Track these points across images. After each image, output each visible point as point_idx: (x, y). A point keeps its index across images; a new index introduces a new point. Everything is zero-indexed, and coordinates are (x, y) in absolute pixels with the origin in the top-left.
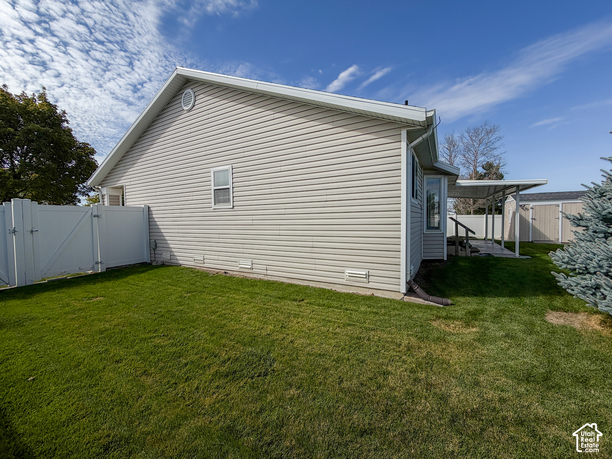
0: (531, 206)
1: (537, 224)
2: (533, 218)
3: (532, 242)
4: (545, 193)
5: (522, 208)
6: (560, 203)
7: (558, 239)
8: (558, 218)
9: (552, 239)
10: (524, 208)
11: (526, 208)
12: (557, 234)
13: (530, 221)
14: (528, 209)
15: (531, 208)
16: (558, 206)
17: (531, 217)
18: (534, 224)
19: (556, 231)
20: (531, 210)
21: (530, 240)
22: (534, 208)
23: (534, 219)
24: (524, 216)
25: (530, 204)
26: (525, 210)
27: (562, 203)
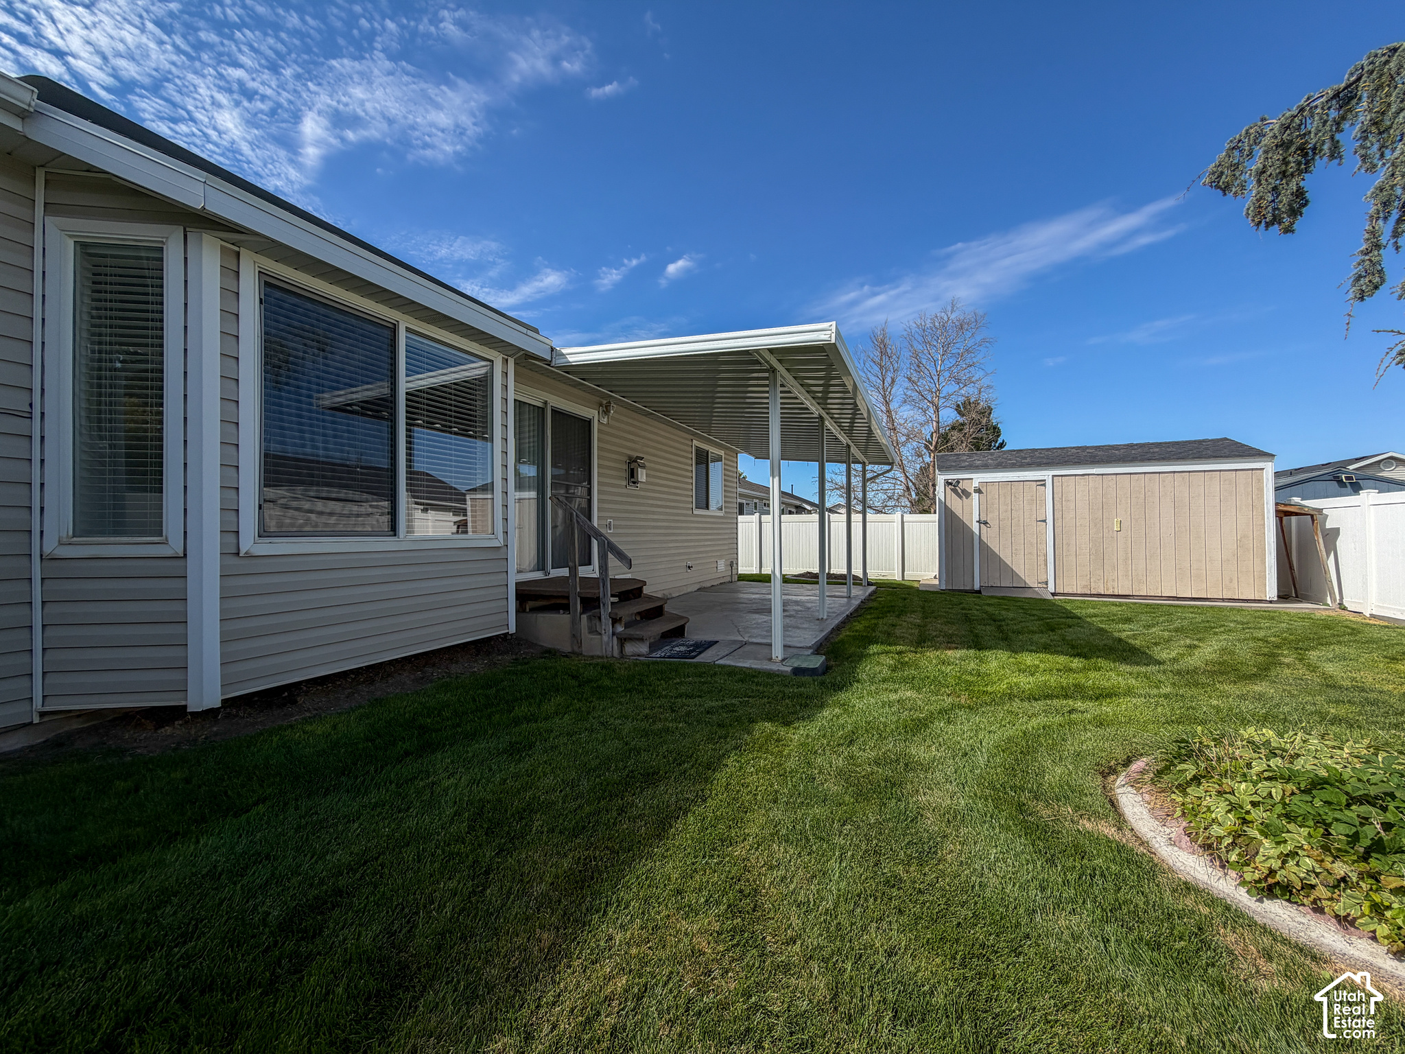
0: (976, 484)
1: (991, 538)
2: (982, 519)
3: (979, 592)
4: (1021, 450)
5: (954, 491)
6: (1046, 474)
7: (1046, 583)
8: (1045, 521)
9: (1031, 582)
10: (960, 491)
11: (964, 491)
12: (1043, 566)
13: (975, 528)
14: (967, 494)
15: (975, 491)
16: (1042, 483)
17: (976, 518)
18: (984, 538)
19: (1041, 561)
20: (975, 496)
21: (977, 587)
22: (983, 490)
23: (986, 523)
24: (958, 512)
25: (972, 479)
26: (960, 497)
27: (1053, 476)
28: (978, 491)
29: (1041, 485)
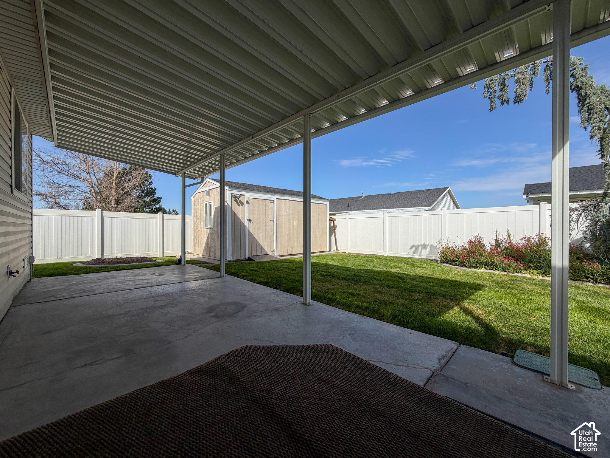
0: (246, 198)
1: (252, 228)
2: (249, 218)
3: (248, 259)
5: (236, 201)
6: (273, 197)
7: (274, 251)
8: (273, 221)
9: (268, 251)
10: (239, 201)
11: (241, 202)
12: (272, 243)
13: (246, 223)
14: (241, 203)
17: (246, 218)
18: (250, 230)
19: (272, 241)
20: (246, 205)
21: (247, 257)
22: (250, 202)
23: (250, 221)
24: (238, 214)
25: (244, 195)
26: (239, 205)
27: (277, 199)
28: (247, 203)
29: (272, 203)
